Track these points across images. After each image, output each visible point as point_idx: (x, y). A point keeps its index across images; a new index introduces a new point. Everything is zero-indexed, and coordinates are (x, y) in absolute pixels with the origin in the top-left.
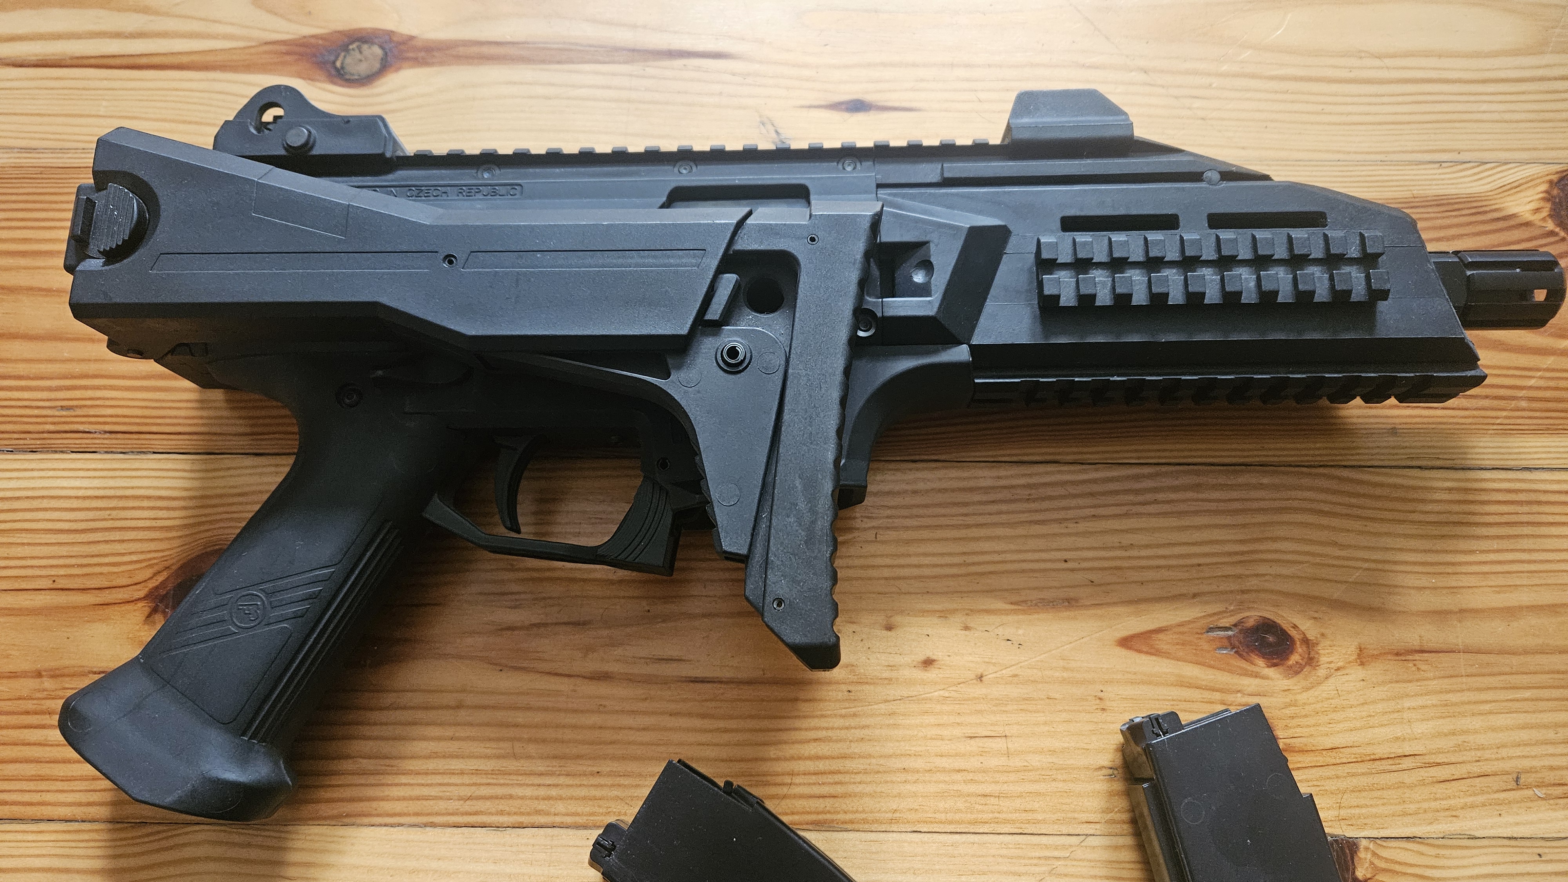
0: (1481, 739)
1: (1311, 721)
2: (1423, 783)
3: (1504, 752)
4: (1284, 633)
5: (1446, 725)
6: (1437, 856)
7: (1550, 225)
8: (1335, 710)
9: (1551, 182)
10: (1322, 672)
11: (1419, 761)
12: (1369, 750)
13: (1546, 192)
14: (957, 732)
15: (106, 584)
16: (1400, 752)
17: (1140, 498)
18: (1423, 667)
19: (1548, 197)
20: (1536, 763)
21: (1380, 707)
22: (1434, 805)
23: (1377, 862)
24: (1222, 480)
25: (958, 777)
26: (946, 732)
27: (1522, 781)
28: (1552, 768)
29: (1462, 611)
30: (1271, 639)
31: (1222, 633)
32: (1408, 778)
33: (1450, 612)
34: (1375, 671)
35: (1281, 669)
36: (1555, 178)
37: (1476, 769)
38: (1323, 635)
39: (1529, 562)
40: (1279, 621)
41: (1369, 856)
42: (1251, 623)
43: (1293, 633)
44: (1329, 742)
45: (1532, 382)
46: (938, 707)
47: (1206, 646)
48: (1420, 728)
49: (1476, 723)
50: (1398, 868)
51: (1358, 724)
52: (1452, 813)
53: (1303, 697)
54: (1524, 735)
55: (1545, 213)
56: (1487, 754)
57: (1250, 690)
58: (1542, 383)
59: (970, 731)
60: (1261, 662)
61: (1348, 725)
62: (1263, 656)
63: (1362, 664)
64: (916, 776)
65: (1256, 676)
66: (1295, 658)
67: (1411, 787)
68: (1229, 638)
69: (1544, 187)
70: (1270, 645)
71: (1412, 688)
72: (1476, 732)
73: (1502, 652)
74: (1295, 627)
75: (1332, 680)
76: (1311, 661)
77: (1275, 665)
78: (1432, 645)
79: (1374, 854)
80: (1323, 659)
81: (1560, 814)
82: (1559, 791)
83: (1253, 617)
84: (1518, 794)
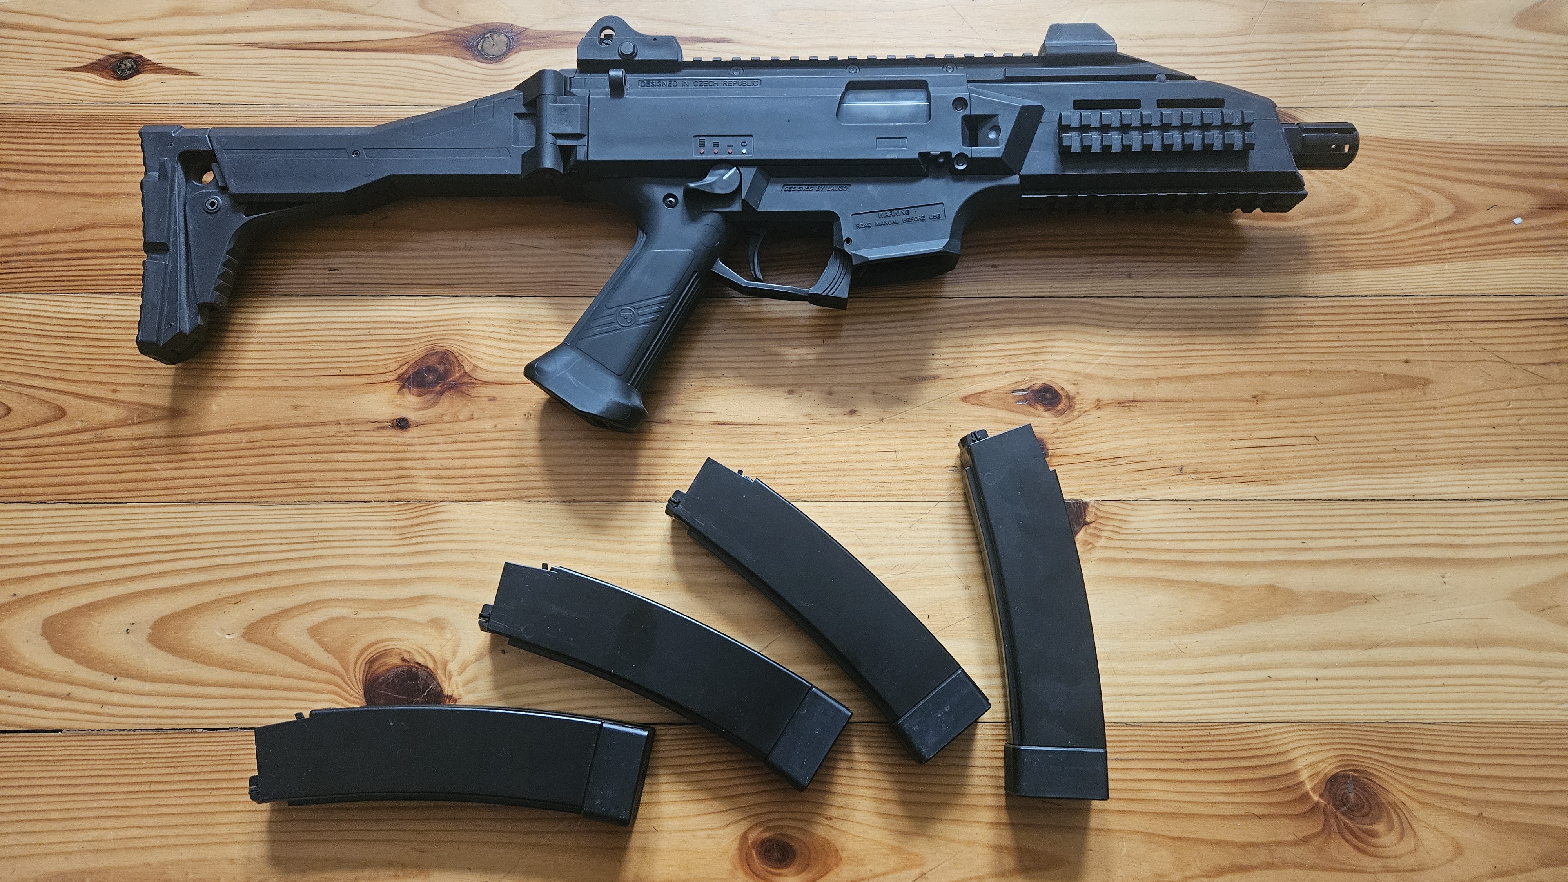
0: (1163, 448)
1: (1067, 440)
2: (1128, 471)
3: (1175, 455)
4: (1056, 392)
5: (1144, 441)
6: (1132, 510)
8: (1082, 433)
10: (1076, 413)
11: (1126, 460)
12: (1099, 455)
14: (868, 449)
15: (373, 372)
16: (1116, 455)
17: (978, 318)
20: (1193, 461)
22: (1133, 483)
23: (1098, 513)
24: (1026, 306)
25: (869, 472)
26: (862, 450)
27: (1183, 471)
28: (1201, 464)
29: (1160, 378)
30: (1048, 395)
31: (1021, 393)
32: (1121, 469)
33: (1154, 379)
34: (1105, 413)
35: (1053, 412)
37: (1158, 464)
38: (1078, 393)
40: (1053, 385)
41: (1094, 510)
42: (1037, 387)
43: (1061, 392)
44: (1077, 451)
46: (858, 436)
47: (1011, 400)
48: (1128, 443)
49: (1160, 440)
50: (1109, 516)
51: (1094, 441)
52: (1142, 488)
53: (1064, 427)
54: (1188, 446)
56: (1165, 456)
59: (875, 449)
60: (1040, 408)
61: (1089, 442)
62: (1044, 405)
63: (1099, 409)
64: (845, 473)
65: (1038, 415)
66: (1061, 406)
67: (1121, 474)
68: (1022, 396)
70: (1047, 399)
71: (1127, 422)
72: (1161, 444)
73: (1180, 401)
74: (1062, 389)
75: (1081, 418)
76: (1070, 407)
77: (1049, 410)
78: (1140, 397)
79: (1097, 509)
80: (1077, 406)
81: (1204, 488)
82: (1205, 475)
83: (1038, 383)
84: (1181, 477)
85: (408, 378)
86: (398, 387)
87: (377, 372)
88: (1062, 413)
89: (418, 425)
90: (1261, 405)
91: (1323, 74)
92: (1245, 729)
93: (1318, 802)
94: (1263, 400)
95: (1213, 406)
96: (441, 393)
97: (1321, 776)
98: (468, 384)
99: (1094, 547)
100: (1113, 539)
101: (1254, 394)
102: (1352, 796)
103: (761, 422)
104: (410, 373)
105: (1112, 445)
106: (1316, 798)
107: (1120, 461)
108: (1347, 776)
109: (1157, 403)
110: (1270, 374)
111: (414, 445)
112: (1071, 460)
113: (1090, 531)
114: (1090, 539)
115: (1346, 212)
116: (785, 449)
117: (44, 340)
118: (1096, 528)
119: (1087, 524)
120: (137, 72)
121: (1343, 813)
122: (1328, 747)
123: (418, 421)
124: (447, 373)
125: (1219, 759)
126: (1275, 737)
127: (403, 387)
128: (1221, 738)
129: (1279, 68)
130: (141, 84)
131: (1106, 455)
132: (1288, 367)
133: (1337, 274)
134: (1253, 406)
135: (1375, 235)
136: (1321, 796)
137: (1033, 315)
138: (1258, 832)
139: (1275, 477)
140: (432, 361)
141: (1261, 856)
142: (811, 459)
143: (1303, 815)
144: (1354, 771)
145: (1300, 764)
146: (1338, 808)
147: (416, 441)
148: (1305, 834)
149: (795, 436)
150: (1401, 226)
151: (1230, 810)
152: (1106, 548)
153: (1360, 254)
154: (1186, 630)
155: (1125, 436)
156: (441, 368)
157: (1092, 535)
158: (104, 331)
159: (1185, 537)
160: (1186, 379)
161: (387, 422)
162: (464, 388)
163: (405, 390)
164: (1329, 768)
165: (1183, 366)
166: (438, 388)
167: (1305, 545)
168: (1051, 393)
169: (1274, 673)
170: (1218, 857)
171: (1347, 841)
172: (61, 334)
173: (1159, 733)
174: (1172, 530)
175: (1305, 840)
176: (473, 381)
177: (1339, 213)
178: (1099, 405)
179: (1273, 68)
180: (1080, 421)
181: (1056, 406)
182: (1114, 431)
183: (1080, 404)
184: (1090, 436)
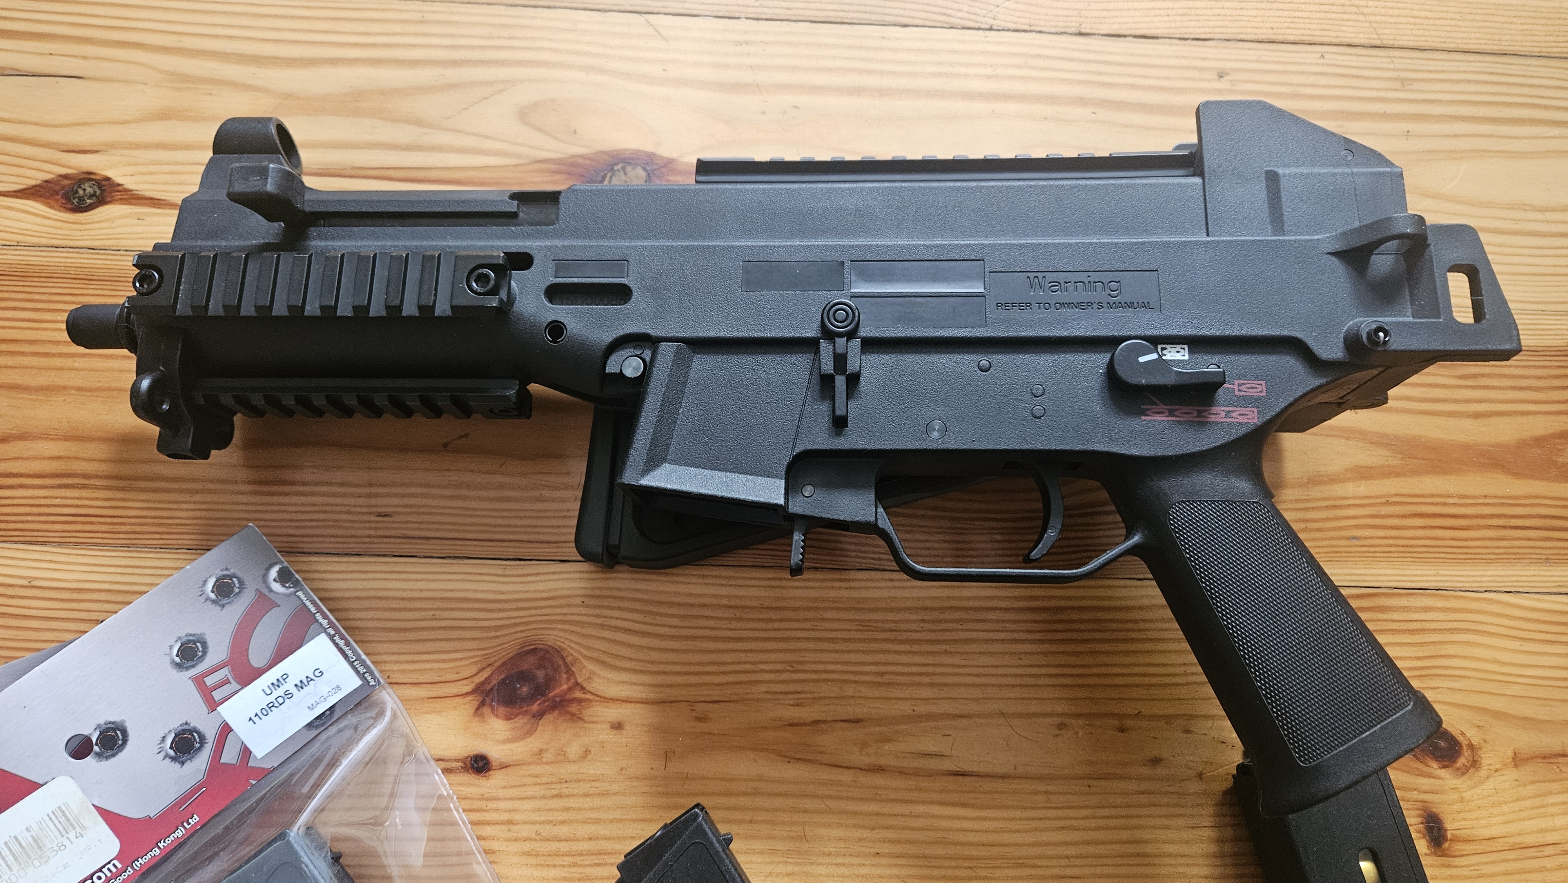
85: (491, 690)
86: (476, 704)
87: (443, 679)
88: (1463, 772)
89: (504, 766)
96: (540, 715)
98: (580, 701)
103: (1019, 772)
104: (494, 682)
105: (1534, 824)
107: (1549, 851)
111: (497, 799)
112: (1482, 849)
120: (101, 200)
123: (504, 760)
124: (550, 682)
127: (482, 704)
130: (106, 221)
131: (1529, 840)
140: (528, 664)
147: (502, 793)
155: (1553, 810)
156: (541, 674)
161: (457, 760)
162: (574, 708)
163: (486, 710)
166: (535, 707)
168: (1444, 739)
176: (588, 696)
178: (1518, 760)
180: (1490, 784)
181: (1455, 762)
182: (1538, 801)
183: (1488, 759)
184: (1505, 808)
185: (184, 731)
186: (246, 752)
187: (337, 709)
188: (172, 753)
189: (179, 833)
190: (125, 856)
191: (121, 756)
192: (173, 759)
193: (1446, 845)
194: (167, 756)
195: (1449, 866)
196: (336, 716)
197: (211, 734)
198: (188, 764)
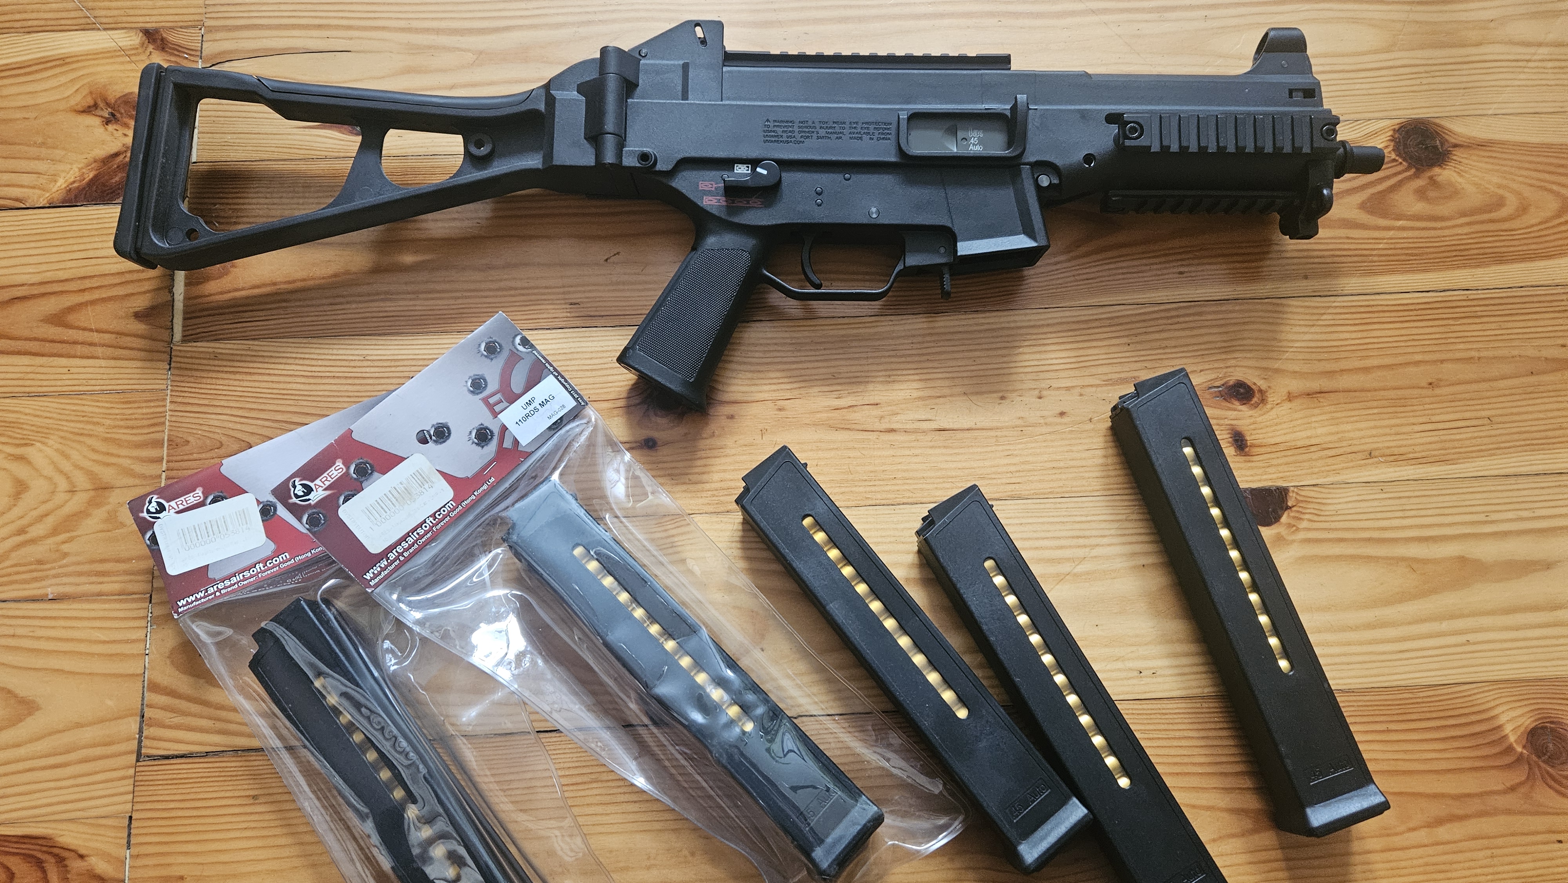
0: (1351, 435)
1: (1263, 431)
2: (1321, 458)
3: (1363, 441)
4: (1249, 387)
5: (1334, 429)
6: (1328, 493)
7: (1393, 156)
8: (1276, 425)
9: (1394, 130)
10: (1269, 406)
11: (1320, 447)
12: (1293, 444)
13: (1392, 136)
14: (1080, 448)
16: (1310, 443)
17: (1169, 321)
18: (1321, 400)
19: (1393, 139)
20: (1380, 445)
21: (1299, 422)
22: (1327, 468)
23: (1298, 497)
24: (1214, 309)
26: (1074, 448)
27: (1373, 454)
28: (1388, 448)
29: (1342, 371)
30: (1242, 390)
31: (1216, 390)
32: (1314, 456)
33: (1336, 372)
34: (1296, 404)
35: (1248, 406)
36: (1397, 127)
37: (1349, 450)
38: (1269, 387)
39: (1378, 343)
40: (1246, 381)
41: (1294, 495)
42: (1231, 383)
43: (1253, 387)
44: (1273, 441)
45: (1381, 246)
47: (1208, 396)
48: (1320, 431)
49: (1348, 427)
50: (1309, 500)
51: (1288, 431)
52: (1337, 472)
53: (1259, 419)
54: (1374, 432)
55: (1390, 148)
56: (1355, 442)
57: (1232, 417)
58: (1387, 246)
59: (1086, 447)
60: (1237, 403)
61: (1283, 432)
62: (1238, 400)
63: (1290, 401)
64: (1060, 471)
65: (1235, 410)
66: (1255, 400)
67: (1316, 460)
68: (1220, 391)
69: (1391, 133)
70: (1242, 394)
71: (1317, 411)
72: (1349, 431)
73: (1362, 390)
74: (1255, 384)
75: (1274, 410)
76: (1263, 401)
77: (1245, 404)
78: (1325, 389)
79: (1297, 494)
80: (1270, 399)
81: (1392, 469)
82: (1392, 458)
83: (1232, 380)
84: (1370, 461)
88: (1256, 406)
89: (666, 444)
90: (1438, 391)
91: (1463, 86)
92: (1450, 690)
93: (1522, 753)
94: (1438, 386)
95: (1392, 394)
97: (1522, 729)
99: (1298, 529)
100: (1315, 521)
101: (1430, 381)
102: (1551, 745)
103: (978, 426)
105: (1304, 434)
106: (1519, 749)
107: (1313, 449)
108: (1546, 727)
109: (1341, 394)
110: (1442, 361)
112: (1269, 450)
113: (1292, 514)
114: (1293, 522)
115: (1496, 211)
116: (1002, 451)
117: (312, 381)
118: (1298, 512)
119: (1288, 508)
121: (1544, 761)
122: (1526, 702)
123: (664, 440)
125: (1428, 719)
126: (1478, 696)
127: (650, 409)
128: (1429, 700)
129: (1424, 81)
131: (1299, 444)
132: (1458, 355)
133: (1494, 268)
134: (1429, 392)
135: (1522, 231)
136: (1524, 747)
137: (1221, 316)
138: (1470, 784)
139: (1456, 456)
141: (1475, 805)
142: (1030, 459)
143: (1509, 766)
144: (1552, 722)
145: (1503, 719)
146: (1539, 757)
148: (1512, 783)
149: (1011, 439)
150: (1546, 222)
151: (1444, 765)
152: (1309, 529)
153: (1512, 249)
154: (1389, 602)
155: (1317, 425)
157: (1294, 517)
158: (368, 370)
159: (1379, 516)
160: (1366, 370)
161: (636, 442)
163: (650, 412)
164: (1528, 722)
165: (1363, 358)
167: (1489, 519)
168: (1244, 388)
169: (1471, 637)
170: (1437, 809)
171: (1550, 787)
172: (328, 374)
173: (1372, 698)
174: (1366, 510)
175: (1513, 789)
177: (1490, 212)
178: (1290, 397)
179: (1418, 82)
180: (1273, 413)
181: (1251, 400)
182: (1306, 420)
183: (1272, 398)
184: (1284, 426)
185: (482, 429)
186: (516, 442)
187: (564, 418)
188: (476, 441)
189: (485, 487)
190: (458, 499)
191: (448, 442)
192: (477, 444)
193: (1247, 449)
194: (473, 442)
195: (1249, 461)
196: (565, 422)
197: (496, 431)
198: (485, 447)
